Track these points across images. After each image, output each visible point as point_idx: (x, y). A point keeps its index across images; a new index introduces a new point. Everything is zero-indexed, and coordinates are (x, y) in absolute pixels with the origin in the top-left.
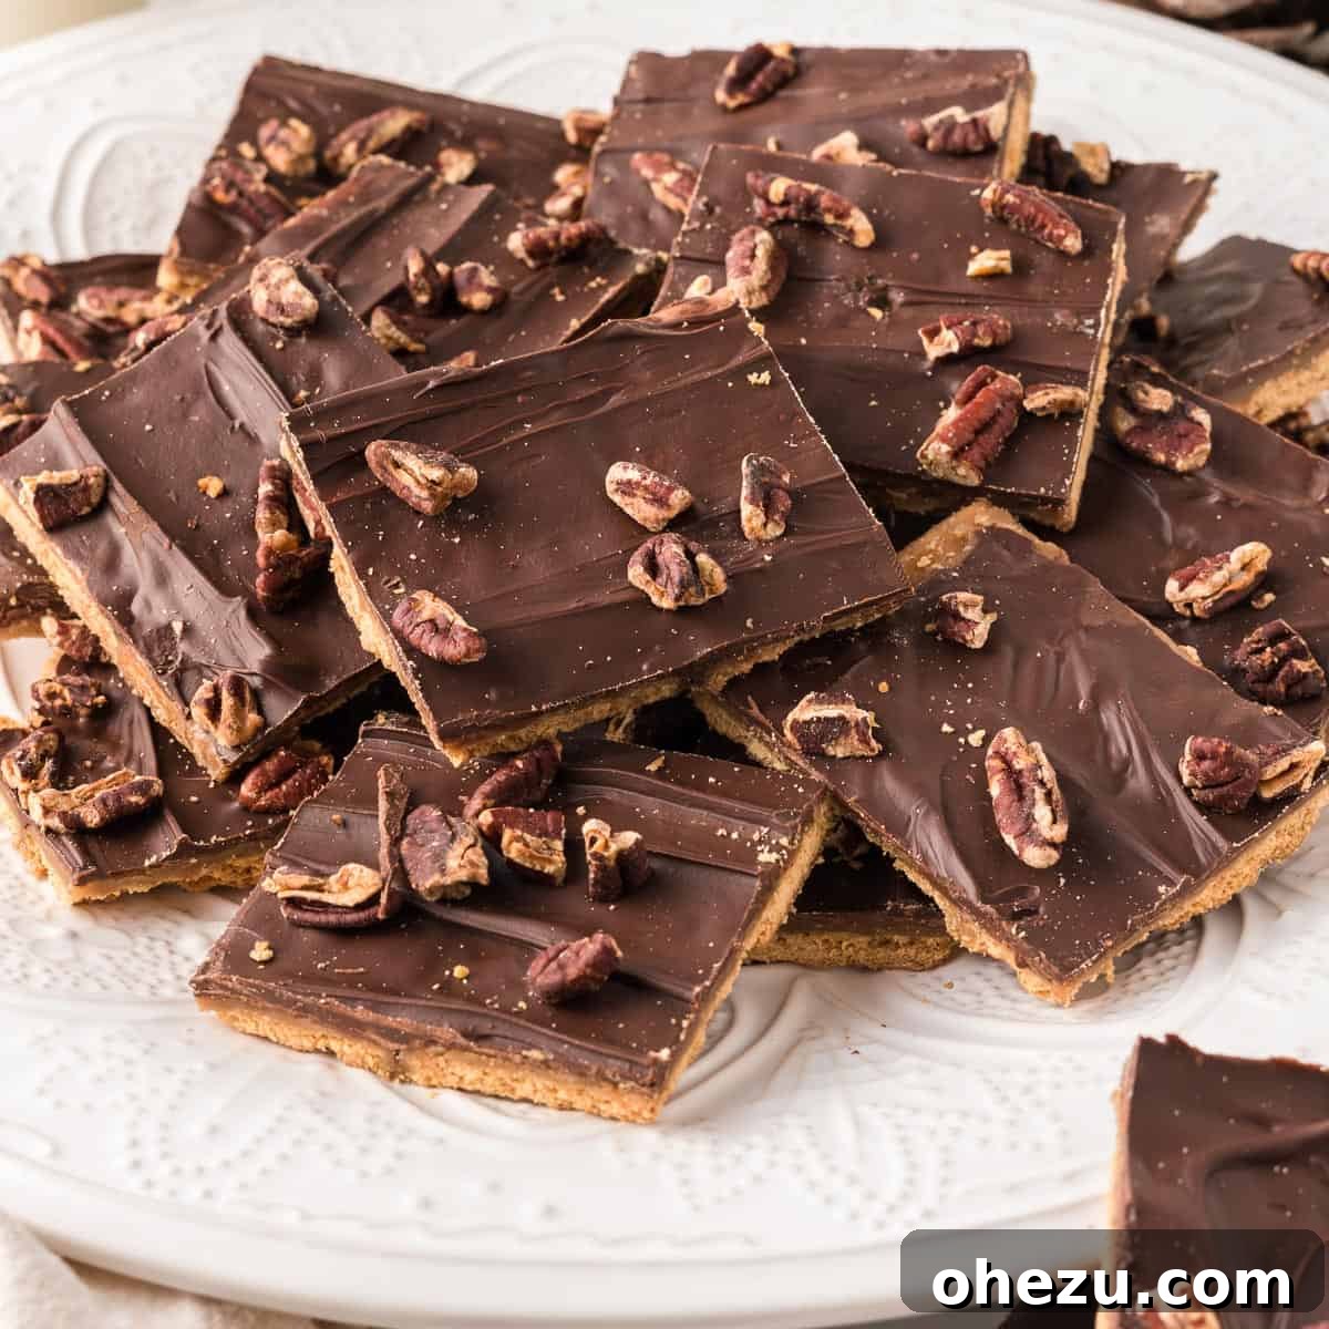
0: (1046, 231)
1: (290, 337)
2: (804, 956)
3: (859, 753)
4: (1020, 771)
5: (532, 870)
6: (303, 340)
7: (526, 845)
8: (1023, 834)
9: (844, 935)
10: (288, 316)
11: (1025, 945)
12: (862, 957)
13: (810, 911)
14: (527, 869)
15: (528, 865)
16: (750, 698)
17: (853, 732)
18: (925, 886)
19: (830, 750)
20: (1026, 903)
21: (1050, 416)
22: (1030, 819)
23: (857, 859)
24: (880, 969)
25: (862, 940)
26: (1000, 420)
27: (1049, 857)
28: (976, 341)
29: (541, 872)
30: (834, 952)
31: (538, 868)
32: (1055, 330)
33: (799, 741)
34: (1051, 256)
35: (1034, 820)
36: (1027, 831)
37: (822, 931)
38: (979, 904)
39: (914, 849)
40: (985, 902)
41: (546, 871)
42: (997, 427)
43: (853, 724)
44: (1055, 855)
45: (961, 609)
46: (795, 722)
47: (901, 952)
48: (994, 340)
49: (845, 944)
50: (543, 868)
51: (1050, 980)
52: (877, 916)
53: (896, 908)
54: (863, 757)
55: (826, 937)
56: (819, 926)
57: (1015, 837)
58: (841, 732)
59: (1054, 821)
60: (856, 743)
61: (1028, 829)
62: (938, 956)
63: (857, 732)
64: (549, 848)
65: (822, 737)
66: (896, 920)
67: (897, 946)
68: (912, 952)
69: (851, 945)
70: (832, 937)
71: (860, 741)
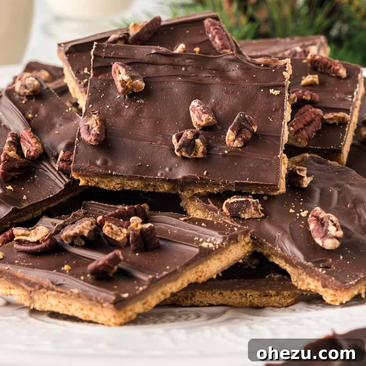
0: (332, 68)
1: (29, 99)
2: (231, 301)
3: (254, 216)
4: (323, 218)
5: (111, 239)
6: (34, 100)
7: (112, 229)
8: (324, 236)
9: (248, 291)
10: (28, 89)
11: (326, 276)
12: (256, 301)
13: (233, 279)
14: (109, 238)
15: (110, 236)
16: (209, 199)
17: (252, 206)
18: (283, 264)
19: (243, 216)
20: (326, 264)
21: (335, 124)
22: (327, 231)
23: (254, 265)
24: (264, 307)
25: (256, 293)
26: (314, 122)
27: (335, 243)
28: (304, 97)
29: (115, 240)
30: (244, 299)
31: (114, 238)
32: (336, 99)
33: (229, 211)
34: (334, 79)
35: (328, 231)
36: (325, 235)
37: (238, 289)
38: (305, 262)
39: (277, 247)
40: (308, 261)
41: (117, 240)
42: (313, 125)
43: (252, 203)
44: (338, 243)
45: (298, 172)
46: (227, 203)
47: (273, 298)
48: (311, 98)
49: (248, 294)
50: (116, 238)
51: (336, 290)
52: (263, 282)
53: (270, 277)
54: (256, 218)
55: (240, 291)
56: (238, 286)
57: (321, 239)
58: (246, 207)
59: (337, 230)
60: (253, 211)
61: (326, 234)
62: (289, 301)
63: (254, 206)
64: (121, 232)
65: (238, 209)
66: (270, 282)
67: (271, 296)
68: (278, 298)
69: (251, 295)
70: (243, 292)
71: (255, 210)
